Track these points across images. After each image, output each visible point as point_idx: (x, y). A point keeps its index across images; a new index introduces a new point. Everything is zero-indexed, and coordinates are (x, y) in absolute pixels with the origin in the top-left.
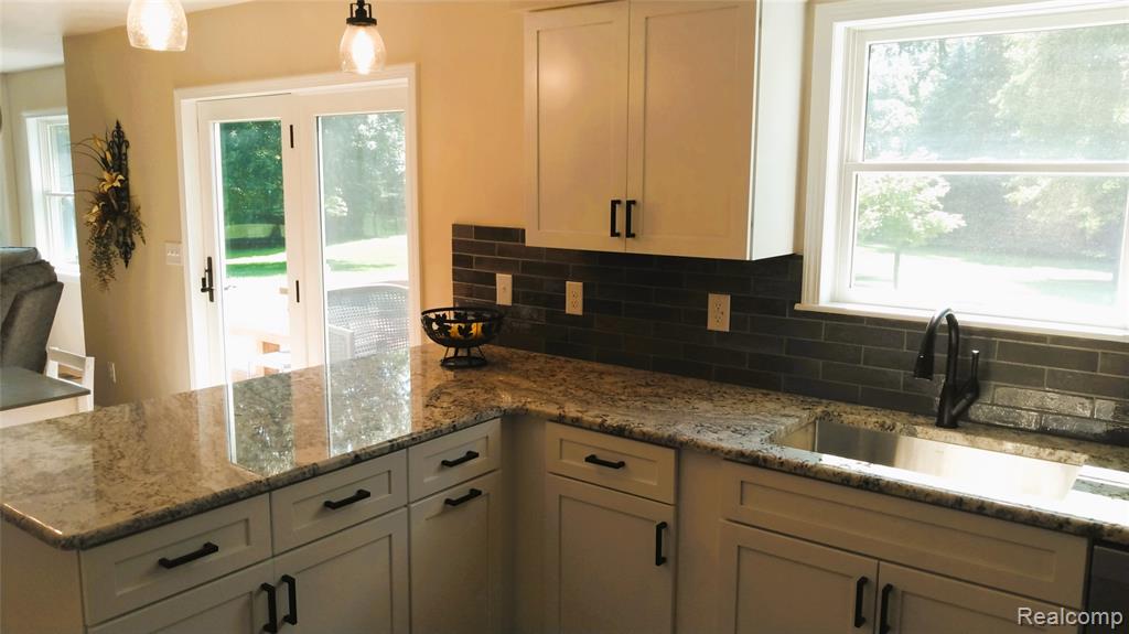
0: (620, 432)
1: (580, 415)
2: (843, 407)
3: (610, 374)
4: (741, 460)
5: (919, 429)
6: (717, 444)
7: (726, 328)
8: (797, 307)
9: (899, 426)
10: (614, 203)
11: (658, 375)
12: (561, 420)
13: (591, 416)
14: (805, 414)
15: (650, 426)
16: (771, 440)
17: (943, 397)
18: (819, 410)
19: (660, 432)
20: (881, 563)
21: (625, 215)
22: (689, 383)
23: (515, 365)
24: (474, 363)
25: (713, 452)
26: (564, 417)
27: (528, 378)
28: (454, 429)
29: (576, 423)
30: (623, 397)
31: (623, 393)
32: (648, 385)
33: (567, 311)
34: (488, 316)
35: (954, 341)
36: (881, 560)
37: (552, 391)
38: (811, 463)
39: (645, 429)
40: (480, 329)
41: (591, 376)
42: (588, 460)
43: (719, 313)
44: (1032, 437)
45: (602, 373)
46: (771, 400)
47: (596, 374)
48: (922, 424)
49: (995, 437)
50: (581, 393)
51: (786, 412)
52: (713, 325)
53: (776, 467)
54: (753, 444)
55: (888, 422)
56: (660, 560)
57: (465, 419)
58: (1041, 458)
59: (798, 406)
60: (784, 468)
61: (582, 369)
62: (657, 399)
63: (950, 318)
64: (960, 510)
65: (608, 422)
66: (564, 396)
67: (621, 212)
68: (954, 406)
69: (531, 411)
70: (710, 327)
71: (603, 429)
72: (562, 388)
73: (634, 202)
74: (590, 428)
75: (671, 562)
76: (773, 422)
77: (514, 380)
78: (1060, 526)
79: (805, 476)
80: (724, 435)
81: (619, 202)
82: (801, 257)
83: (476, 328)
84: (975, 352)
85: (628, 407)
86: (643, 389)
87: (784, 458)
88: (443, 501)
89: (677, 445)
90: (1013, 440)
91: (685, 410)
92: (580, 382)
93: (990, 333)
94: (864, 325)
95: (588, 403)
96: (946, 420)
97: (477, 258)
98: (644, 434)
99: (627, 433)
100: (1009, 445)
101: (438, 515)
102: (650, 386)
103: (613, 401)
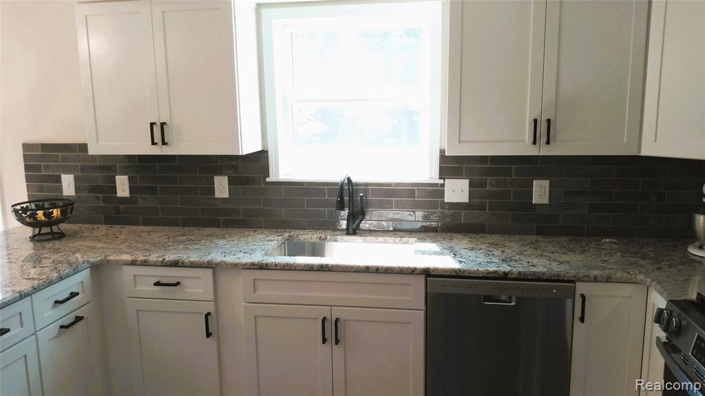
0: (175, 264)
1: (146, 258)
2: (298, 232)
3: (155, 232)
4: (253, 267)
5: (339, 237)
6: (237, 261)
7: (227, 196)
8: (268, 180)
9: (329, 237)
10: (152, 125)
11: (187, 229)
12: (133, 263)
13: (153, 257)
14: (280, 238)
15: (194, 257)
16: (266, 255)
17: (348, 220)
18: (286, 235)
19: (201, 260)
20: (333, 307)
21: (159, 131)
22: (208, 230)
23: (85, 234)
24: (56, 236)
25: (236, 266)
26: (136, 261)
27: (99, 241)
28: (61, 278)
29: (145, 263)
30: (170, 244)
31: (169, 242)
32: (182, 235)
33: (118, 196)
34: (61, 204)
35: (351, 190)
36: (332, 306)
37: (120, 247)
38: (292, 262)
39: (192, 260)
40: (59, 213)
41: (142, 234)
42: (155, 284)
43: (222, 187)
44: (391, 234)
45: (149, 232)
46: (258, 234)
47: (146, 233)
48: (339, 235)
49: (375, 236)
50: (140, 245)
51: (269, 238)
52: (218, 195)
53: (273, 268)
54: (257, 258)
55: (323, 236)
56: (208, 335)
57: (66, 271)
58: (396, 243)
59: (274, 235)
60: (278, 268)
61: (134, 231)
62: (191, 242)
63: (349, 179)
64: (368, 272)
65: (167, 259)
66: (130, 248)
67: (157, 130)
68: (354, 223)
69: (111, 260)
70: (216, 196)
71: (164, 264)
72: (127, 244)
73: (165, 123)
74: (155, 265)
75: (215, 334)
76: (264, 245)
77: (90, 243)
78: (412, 272)
79: (290, 270)
80: (240, 255)
81: (154, 123)
82: (267, 152)
83: (56, 213)
84: (361, 194)
85: (175, 249)
86: (180, 238)
87: (277, 262)
88: (59, 327)
89: (213, 266)
90: (383, 236)
91: (212, 245)
92: (137, 239)
93: (367, 185)
94: (305, 186)
95: (149, 251)
96: (351, 231)
97: (44, 165)
98: (192, 263)
99: (180, 264)
100: (381, 239)
101: (56, 337)
102: (184, 235)
103: (165, 247)
